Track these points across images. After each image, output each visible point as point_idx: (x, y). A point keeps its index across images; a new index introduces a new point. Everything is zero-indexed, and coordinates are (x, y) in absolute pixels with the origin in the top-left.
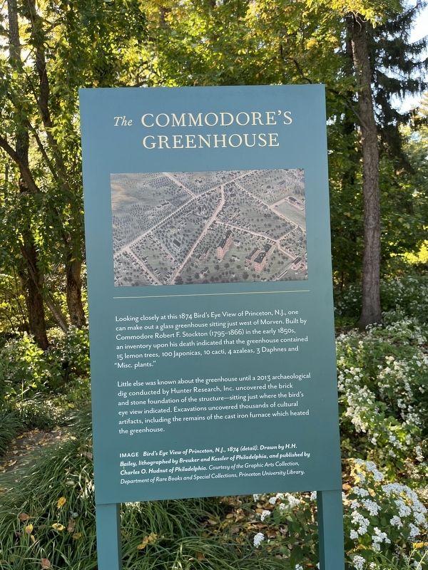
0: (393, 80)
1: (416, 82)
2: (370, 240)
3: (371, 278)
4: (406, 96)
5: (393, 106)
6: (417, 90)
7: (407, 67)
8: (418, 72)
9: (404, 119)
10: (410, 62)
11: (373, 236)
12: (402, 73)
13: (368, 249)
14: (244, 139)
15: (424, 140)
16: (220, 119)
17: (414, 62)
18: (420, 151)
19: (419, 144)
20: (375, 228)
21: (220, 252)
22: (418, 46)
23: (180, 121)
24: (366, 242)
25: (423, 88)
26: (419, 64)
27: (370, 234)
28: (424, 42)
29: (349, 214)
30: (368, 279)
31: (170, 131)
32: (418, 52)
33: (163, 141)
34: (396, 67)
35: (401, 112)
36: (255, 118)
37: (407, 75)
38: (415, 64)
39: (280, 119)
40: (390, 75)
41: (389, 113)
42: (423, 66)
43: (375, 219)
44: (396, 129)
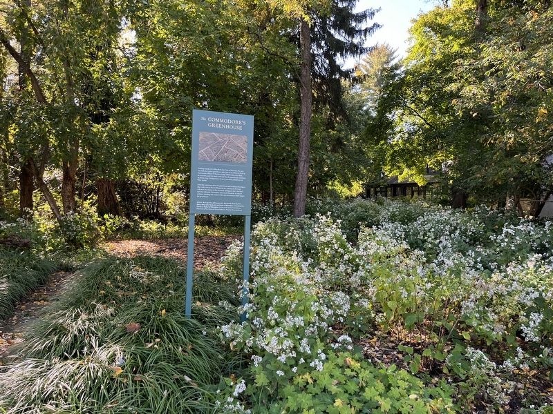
0: (338, 41)
1: (356, 46)
2: (301, 169)
3: (300, 196)
4: (348, 56)
5: (338, 63)
6: (357, 53)
7: (351, 32)
8: (358, 38)
9: (346, 74)
10: (353, 29)
11: (304, 166)
12: (347, 37)
13: (300, 176)
14: (233, 127)
15: (363, 93)
16: (228, 121)
17: (357, 29)
18: (358, 102)
19: (359, 95)
20: (305, 160)
21: (226, 154)
22: (360, 17)
23: (218, 121)
24: (298, 170)
25: (361, 52)
26: (360, 31)
27: (301, 164)
28: (366, 14)
29: (289, 149)
30: (298, 196)
31: (215, 123)
32: (360, 21)
33: (213, 125)
34: (342, 31)
35: (344, 69)
36: (236, 122)
37: (350, 39)
38: (357, 31)
39: (242, 123)
40: (337, 36)
41: (334, 68)
42: (363, 33)
43: (305, 154)
44: (338, 81)
